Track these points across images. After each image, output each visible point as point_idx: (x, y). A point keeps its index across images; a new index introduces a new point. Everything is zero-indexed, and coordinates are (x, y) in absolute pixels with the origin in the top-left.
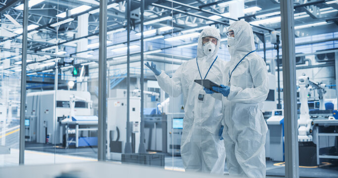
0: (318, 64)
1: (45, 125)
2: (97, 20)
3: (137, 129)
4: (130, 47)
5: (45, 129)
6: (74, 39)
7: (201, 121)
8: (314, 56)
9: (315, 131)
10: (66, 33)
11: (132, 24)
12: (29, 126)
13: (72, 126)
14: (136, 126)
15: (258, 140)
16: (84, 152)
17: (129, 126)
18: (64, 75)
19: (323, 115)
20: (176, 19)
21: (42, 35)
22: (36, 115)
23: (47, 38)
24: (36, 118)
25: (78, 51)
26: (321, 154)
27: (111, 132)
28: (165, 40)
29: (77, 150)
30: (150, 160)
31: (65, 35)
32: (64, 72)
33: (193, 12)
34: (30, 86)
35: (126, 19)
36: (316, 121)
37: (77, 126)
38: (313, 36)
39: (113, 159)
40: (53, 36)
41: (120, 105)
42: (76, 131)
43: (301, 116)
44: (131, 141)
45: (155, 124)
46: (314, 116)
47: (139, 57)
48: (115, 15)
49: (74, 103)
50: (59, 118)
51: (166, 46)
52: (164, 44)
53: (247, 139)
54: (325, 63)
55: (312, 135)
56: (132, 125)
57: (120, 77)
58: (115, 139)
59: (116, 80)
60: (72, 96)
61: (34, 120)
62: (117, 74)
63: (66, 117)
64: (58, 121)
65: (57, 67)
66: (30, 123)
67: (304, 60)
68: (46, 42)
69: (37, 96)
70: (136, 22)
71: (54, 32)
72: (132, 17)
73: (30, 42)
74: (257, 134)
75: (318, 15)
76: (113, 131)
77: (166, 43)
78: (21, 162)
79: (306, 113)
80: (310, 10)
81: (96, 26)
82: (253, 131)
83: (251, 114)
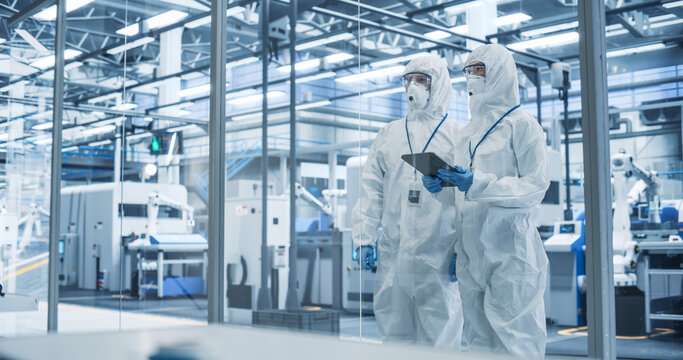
0: (645, 129)
1: (95, 252)
2: (198, 40)
3: (282, 262)
4: (269, 95)
5: (95, 260)
6: (154, 79)
7: (413, 243)
8: (637, 114)
9: (641, 265)
10: (136, 67)
11: (270, 48)
12: (63, 254)
13: (151, 255)
14: (281, 254)
15: (533, 282)
17: (266, 254)
18: (133, 151)
19: (655, 231)
20: (358, 39)
21: (89, 70)
22: (77, 232)
23: (98, 77)
24: (77, 238)
25: (160, 104)
26: (653, 311)
27: (229, 266)
28: (337, 80)
29: (160, 302)
30: (310, 323)
31: (135, 70)
32: (132, 145)
33: (393, 25)
34: (64, 174)
35: (259, 38)
36: (644, 244)
37: (161, 255)
38: (636, 73)
40: (111, 74)
41: (247, 212)
42: (159, 265)
44: (269, 285)
45: (318, 251)
46: (639, 235)
47: (286, 115)
48: (234, 30)
49: (157, 209)
50: (124, 239)
51: (339, 94)
52: (335, 89)
53: (511, 279)
54: (659, 127)
55: (635, 272)
56: (272, 253)
57: (246, 156)
58: (237, 281)
59: (236, 163)
60: (153, 195)
61: (72, 242)
62: (239, 150)
63: (137, 237)
64: (122, 244)
65: (118, 135)
66: (65, 248)
67: (618, 120)
68: (96, 84)
69: (80, 195)
70: (280, 44)
71: (112, 64)
72: (272, 34)
73: (65, 84)
74: (530, 269)
75: (646, 31)
76: (234, 265)
77: (338, 87)
78: (52, 326)
79: (624, 228)
80: (630, 19)
81: (197, 53)
82: (522, 263)
83: (518, 228)
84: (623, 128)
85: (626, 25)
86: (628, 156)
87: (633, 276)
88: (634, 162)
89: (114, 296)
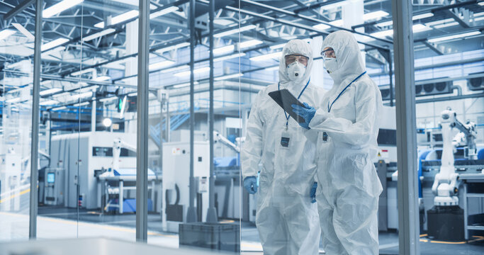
0: (471, 93)
1: (76, 181)
2: (153, 31)
3: (204, 188)
5: (76, 186)
6: (117, 58)
7: (285, 176)
8: (466, 82)
9: (461, 190)
10: (109, 50)
11: (196, 37)
12: (54, 183)
13: (114, 183)
14: (204, 183)
15: (368, 204)
16: (130, 219)
17: (193, 182)
18: (107, 110)
19: (473, 166)
20: (266, 30)
21: (76, 53)
22: (64, 167)
23: (83, 58)
24: (64, 172)
25: (126, 75)
26: (469, 224)
27: (167, 191)
28: (251, 59)
29: (121, 217)
30: (219, 233)
31: (109, 52)
32: (107, 105)
34: (59, 126)
35: (188, 28)
36: (463, 175)
37: (122, 183)
38: (464, 53)
39: (171, 230)
40: (91, 55)
41: (179, 152)
42: (120, 190)
43: (442, 168)
44: (195, 205)
45: (232, 180)
46: (461, 169)
48: (178, 24)
49: (119, 151)
50: (96, 172)
51: (253, 68)
52: (250, 66)
53: (351, 202)
54: (481, 92)
55: (458, 196)
56: (197, 182)
58: (173, 202)
59: (180, 118)
60: (117, 140)
61: (60, 173)
62: (182, 108)
63: (106, 170)
64: (95, 176)
65: (94, 98)
66: (55, 178)
67: (452, 87)
68: (81, 63)
69: (66, 140)
70: (203, 33)
71: (92, 49)
72: (197, 26)
73: (59, 63)
74: (366, 195)
75: (471, 23)
76: (171, 191)
77: (252, 64)
78: (32, 234)
79: (449, 164)
80: (460, 15)
81: (152, 41)
82: (359, 191)
83: (358, 165)
84: (455, 93)
85: (457, 19)
86: (453, 112)
87: (456, 198)
88: (457, 117)
89: (89, 213)
